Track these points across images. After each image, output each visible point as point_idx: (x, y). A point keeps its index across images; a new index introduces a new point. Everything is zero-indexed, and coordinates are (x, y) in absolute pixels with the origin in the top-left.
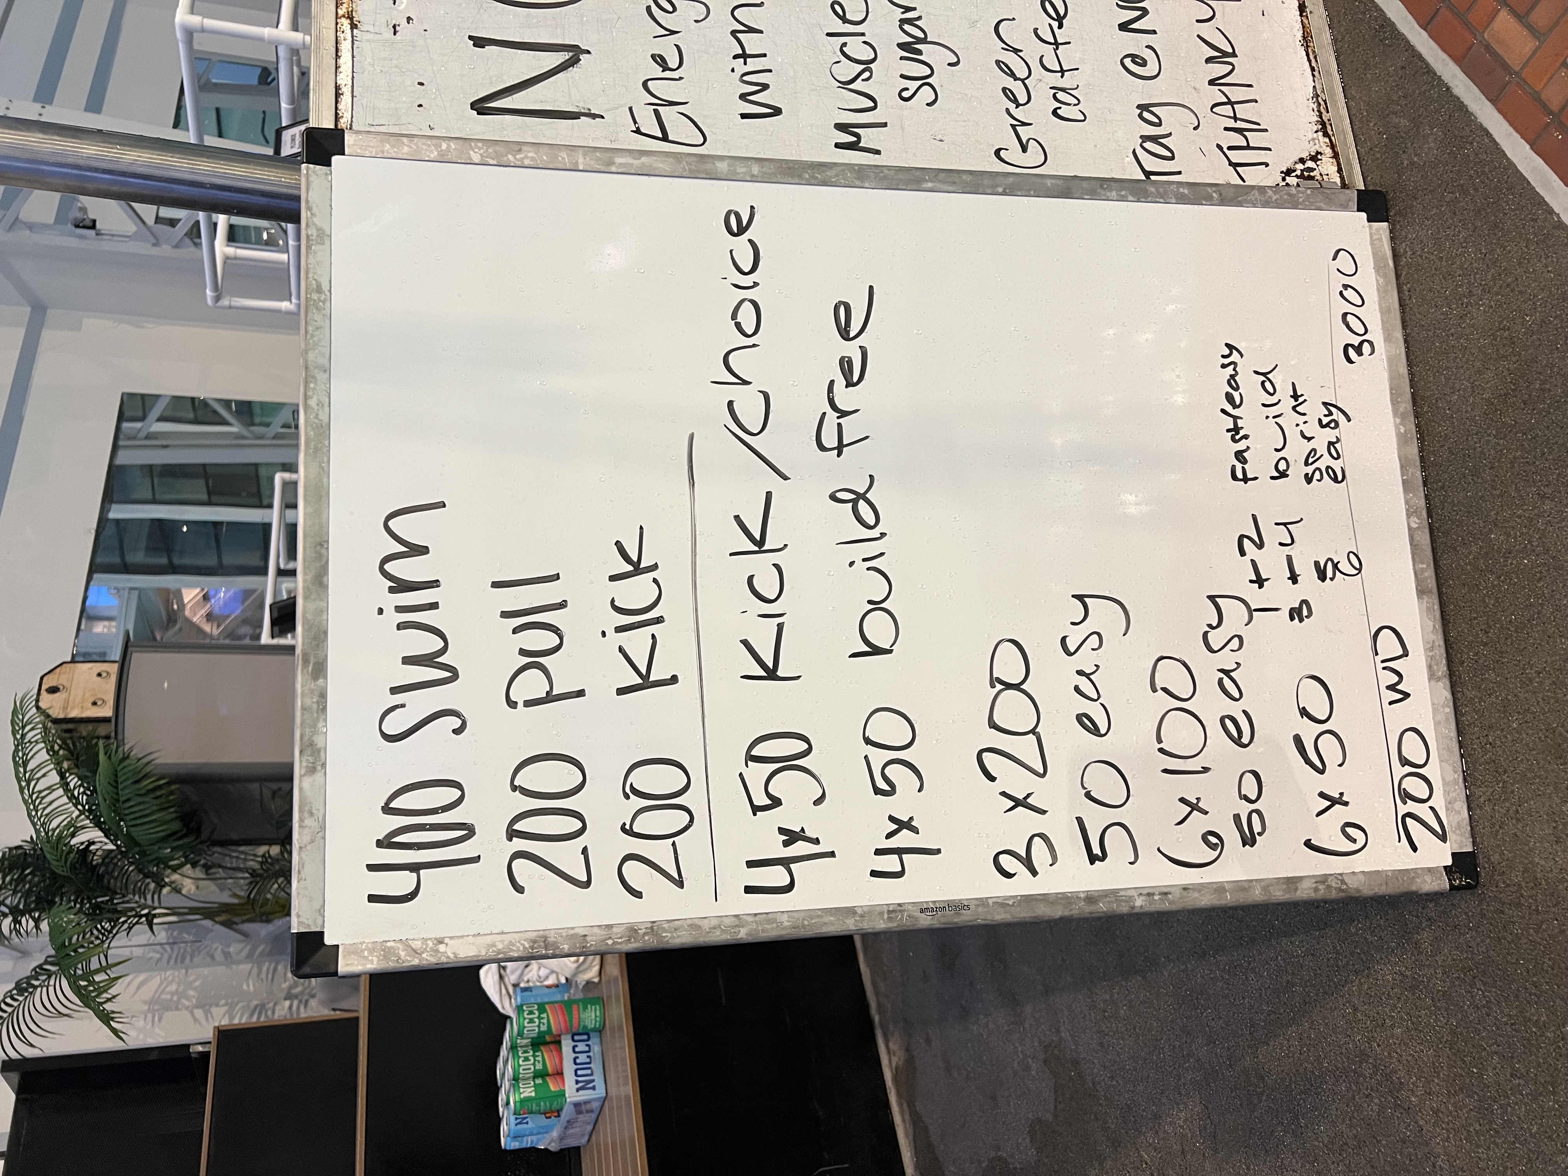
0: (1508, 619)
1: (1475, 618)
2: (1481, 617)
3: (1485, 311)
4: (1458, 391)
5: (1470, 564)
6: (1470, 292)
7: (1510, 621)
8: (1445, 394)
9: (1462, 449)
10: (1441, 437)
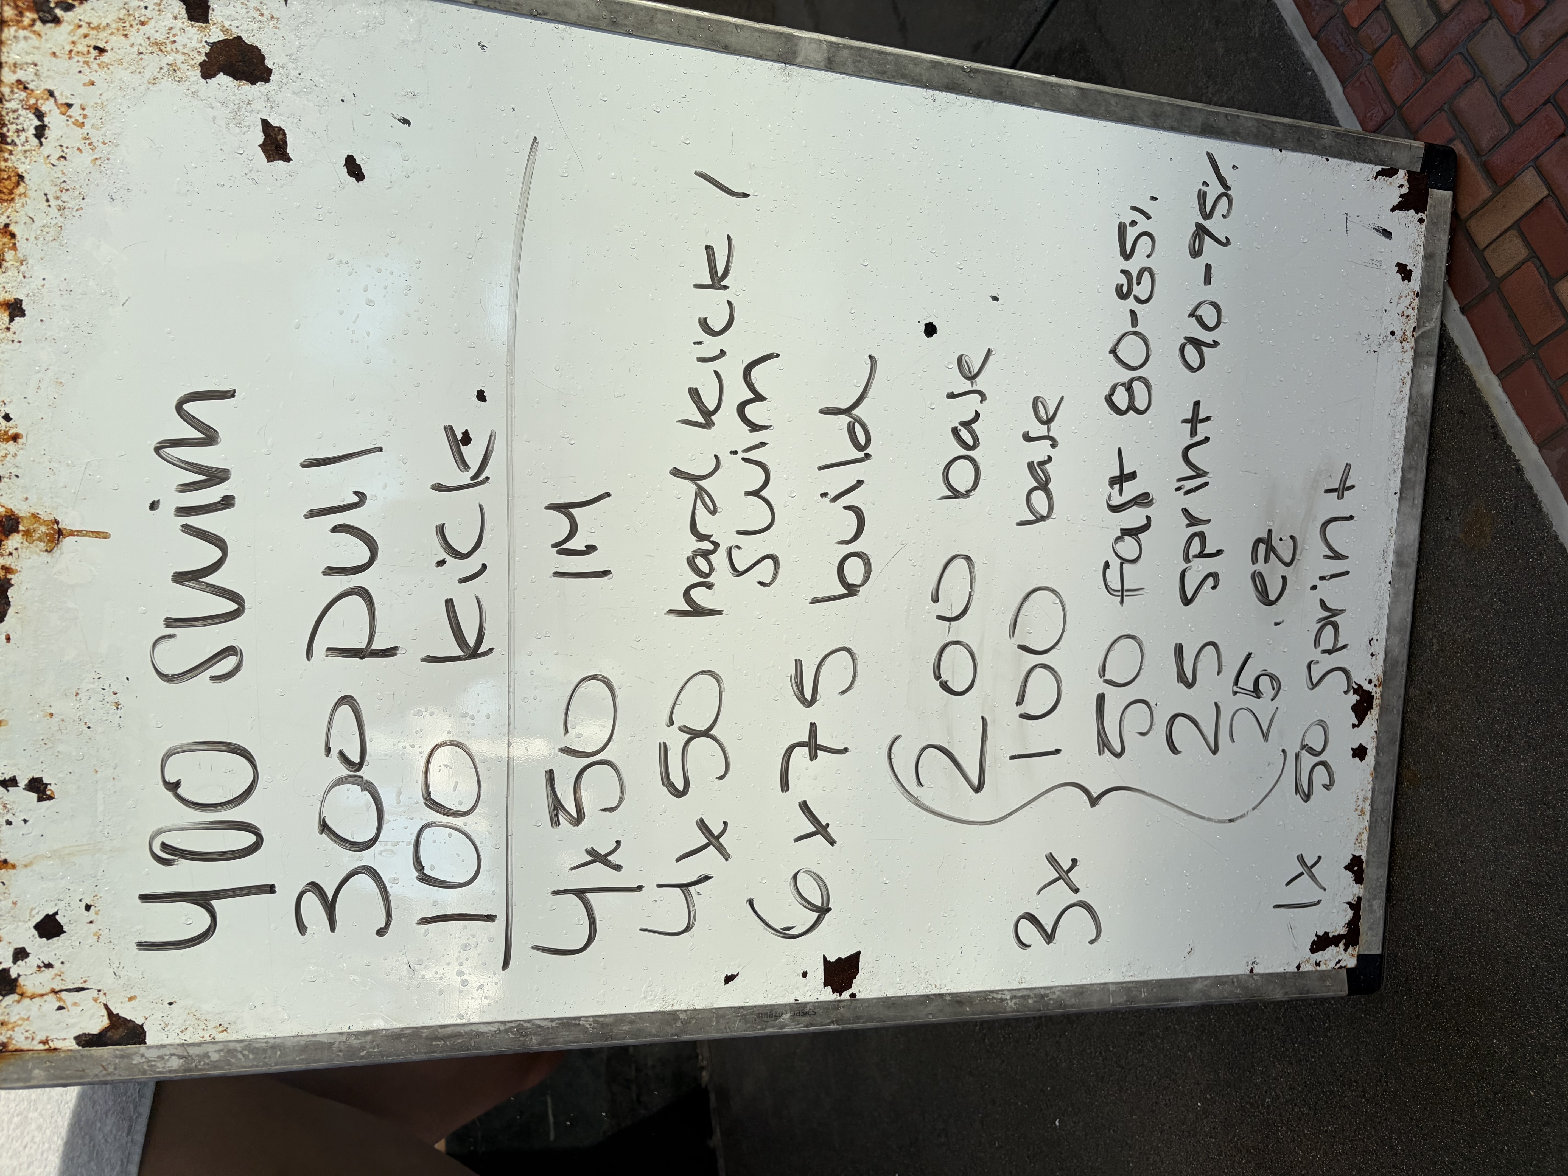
0: (1499, 1147)
1: (1458, 1123)
2: (1466, 1124)
3: (1525, 770)
4: (1477, 847)
5: (1462, 1057)
6: (1509, 735)
7: (1502, 1151)
8: (1459, 842)
9: (1473, 919)
10: (1446, 889)
